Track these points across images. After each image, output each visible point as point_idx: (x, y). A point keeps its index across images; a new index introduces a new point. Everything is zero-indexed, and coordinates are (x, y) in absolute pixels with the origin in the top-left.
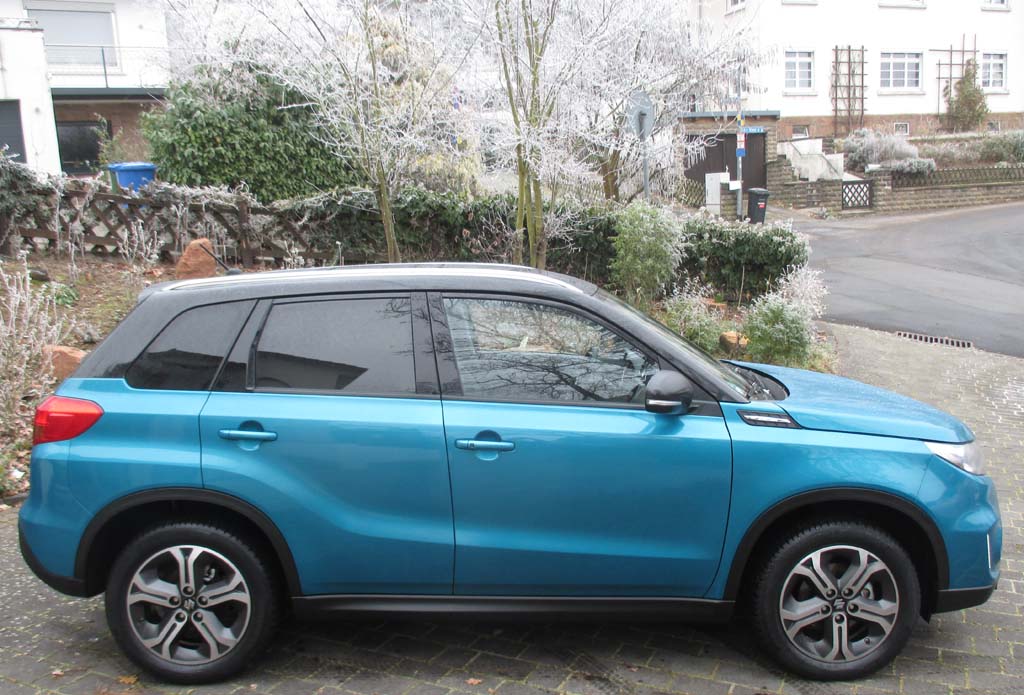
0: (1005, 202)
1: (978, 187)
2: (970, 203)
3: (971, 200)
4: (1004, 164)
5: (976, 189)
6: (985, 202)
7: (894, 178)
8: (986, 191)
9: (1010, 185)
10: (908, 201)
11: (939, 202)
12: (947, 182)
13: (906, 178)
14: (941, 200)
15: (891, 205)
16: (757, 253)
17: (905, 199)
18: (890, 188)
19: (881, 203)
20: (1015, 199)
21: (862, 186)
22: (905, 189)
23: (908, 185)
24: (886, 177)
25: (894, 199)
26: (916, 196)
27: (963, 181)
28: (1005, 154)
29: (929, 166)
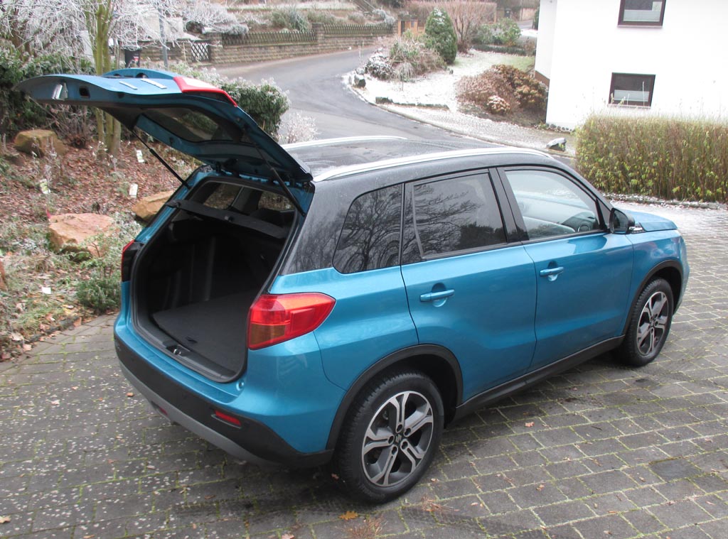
0: (290, 57)
1: (274, 46)
2: (270, 58)
3: (271, 56)
4: (286, 30)
5: (273, 48)
6: (279, 57)
7: (223, 39)
8: (278, 50)
9: (291, 45)
10: (234, 56)
11: (252, 57)
12: (255, 43)
13: (231, 39)
14: (253, 55)
15: (224, 59)
16: (256, 105)
17: (231, 55)
18: (221, 46)
19: (217, 58)
20: (295, 55)
21: (203, 44)
22: (232, 47)
23: (232, 44)
24: (218, 38)
25: (225, 55)
26: (237, 53)
27: (265, 42)
28: (286, 23)
29: (245, 30)
